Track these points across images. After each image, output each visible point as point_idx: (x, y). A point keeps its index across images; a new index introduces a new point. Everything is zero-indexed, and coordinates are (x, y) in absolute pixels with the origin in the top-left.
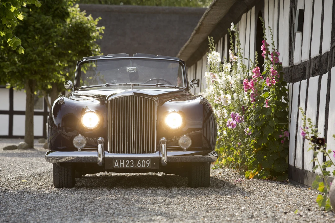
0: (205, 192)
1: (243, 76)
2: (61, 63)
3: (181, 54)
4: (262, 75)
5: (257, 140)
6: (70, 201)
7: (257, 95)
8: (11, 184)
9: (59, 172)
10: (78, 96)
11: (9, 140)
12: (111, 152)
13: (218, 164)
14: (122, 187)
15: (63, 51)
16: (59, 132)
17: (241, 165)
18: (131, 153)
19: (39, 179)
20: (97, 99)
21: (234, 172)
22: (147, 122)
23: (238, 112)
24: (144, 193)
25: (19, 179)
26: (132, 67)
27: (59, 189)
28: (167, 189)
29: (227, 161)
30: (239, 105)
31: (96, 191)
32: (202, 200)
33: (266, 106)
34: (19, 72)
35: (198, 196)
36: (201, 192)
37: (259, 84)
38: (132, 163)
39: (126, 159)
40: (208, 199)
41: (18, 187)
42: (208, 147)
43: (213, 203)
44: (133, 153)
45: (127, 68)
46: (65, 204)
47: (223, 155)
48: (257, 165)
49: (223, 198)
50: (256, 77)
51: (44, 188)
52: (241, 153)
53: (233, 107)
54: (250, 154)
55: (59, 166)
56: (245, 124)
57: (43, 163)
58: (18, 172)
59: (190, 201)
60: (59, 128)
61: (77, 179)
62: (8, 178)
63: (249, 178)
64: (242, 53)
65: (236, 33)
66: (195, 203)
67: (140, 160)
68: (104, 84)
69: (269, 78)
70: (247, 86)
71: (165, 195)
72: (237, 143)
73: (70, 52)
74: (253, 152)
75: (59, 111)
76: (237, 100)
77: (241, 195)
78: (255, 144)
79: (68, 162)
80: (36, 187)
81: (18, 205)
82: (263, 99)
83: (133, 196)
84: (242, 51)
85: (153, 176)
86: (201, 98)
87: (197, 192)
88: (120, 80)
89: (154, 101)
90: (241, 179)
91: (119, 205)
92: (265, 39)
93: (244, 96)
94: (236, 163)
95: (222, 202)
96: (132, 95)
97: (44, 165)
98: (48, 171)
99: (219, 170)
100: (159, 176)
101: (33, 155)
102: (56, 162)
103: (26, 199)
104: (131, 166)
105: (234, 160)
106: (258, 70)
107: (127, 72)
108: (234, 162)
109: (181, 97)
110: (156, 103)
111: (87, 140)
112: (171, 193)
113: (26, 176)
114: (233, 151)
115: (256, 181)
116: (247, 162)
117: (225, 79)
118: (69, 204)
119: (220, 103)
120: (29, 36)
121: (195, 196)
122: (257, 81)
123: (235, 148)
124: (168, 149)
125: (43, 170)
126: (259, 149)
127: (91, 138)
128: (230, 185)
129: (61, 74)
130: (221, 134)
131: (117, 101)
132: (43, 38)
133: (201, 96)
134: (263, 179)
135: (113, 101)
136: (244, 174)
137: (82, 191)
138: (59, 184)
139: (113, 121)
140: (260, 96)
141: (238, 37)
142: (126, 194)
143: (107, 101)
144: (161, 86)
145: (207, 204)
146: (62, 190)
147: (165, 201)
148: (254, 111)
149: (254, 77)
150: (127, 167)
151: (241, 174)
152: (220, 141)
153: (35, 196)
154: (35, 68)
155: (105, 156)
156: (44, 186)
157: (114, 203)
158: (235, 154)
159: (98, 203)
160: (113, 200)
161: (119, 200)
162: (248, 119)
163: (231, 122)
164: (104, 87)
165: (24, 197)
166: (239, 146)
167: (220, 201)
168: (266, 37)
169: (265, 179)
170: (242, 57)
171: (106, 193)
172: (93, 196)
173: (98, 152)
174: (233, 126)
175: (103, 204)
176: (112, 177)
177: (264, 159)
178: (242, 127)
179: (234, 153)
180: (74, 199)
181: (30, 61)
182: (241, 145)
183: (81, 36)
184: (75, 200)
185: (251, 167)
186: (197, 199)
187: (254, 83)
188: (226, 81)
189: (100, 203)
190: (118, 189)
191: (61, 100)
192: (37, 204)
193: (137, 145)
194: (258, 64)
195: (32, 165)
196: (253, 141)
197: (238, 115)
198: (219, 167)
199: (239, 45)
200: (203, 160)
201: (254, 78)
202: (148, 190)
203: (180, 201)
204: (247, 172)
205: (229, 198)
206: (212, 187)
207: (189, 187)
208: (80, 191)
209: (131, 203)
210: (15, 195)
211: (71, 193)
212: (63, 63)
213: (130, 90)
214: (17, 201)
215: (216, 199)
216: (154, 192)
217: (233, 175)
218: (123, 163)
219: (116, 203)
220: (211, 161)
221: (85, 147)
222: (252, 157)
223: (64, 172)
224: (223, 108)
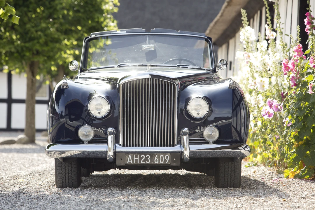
0: (235, 194)
1: (283, 56)
2: (68, 41)
3: (210, 31)
4: (305, 54)
5: (299, 132)
6: (74, 202)
7: (298, 78)
8: (6, 184)
9: (62, 169)
10: (85, 78)
11: (7, 134)
12: (124, 145)
13: (253, 161)
14: (137, 186)
15: (70, 28)
16: (62, 121)
17: (279, 163)
18: (147, 146)
19: (39, 177)
20: (107, 82)
21: (271, 170)
22: (166, 109)
23: (276, 99)
24: (162, 194)
25: (15, 178)
26: (149, 44)
27: (62, 189)
28: (190, 189)
29: (263, 157)
30: (278, 90)
31: (105, 191)
32: (230, 203)
33: (310, 92)
34: (18, 52)
35: (226, 198)
36: (230, 194)
37: (301, 65)
38: (149, 159)
39: (141, 153)
40: (238, 202)
41: (13, 187)
42: (238, 139)
43: (243, 206)
44: (149, 146)
45: (143, 45)
46: (67, 207)
47: (259, 150)
48: (299, 162)
49: (256, 201)
50: (298, 56)
51: (44, 188)
52: (280, 147)
53: (271, 92)
54: (290, 148)
55: (62, 162)
56: (284, 113)
57: (45, 160)
58: (15, 169)
59: (216, 204)
60: (62, 117)
61: (83, 178)
62: (3, 177)
63: (289, 178)
64: (282, 28)
65: (276, 4)
66: (222, 206)
67: (157, 155)
68: (116, 64)
69: (314, 58)
70: (287, 68)
71: (186, 196)
72: (275, 136)
73: (79, 28)
74: (294, 146)
75: (62, 96)
76: (276, 84)
77: (278, 198)
78: (295, 137)
79: (72, 157)
80: (35, 187)
81: (12, 208)
82: (306, 84)
83: (149, 197)
84: (282, 26)
85: (174, 175)
86: (230, 81)
87: (225, 194)
88: (135, 60)
89: (174, 85)
90: (279, 179)
91: (132, 207)
92: (309, 12)
93: (284, 80)
94: (273, 160)
95: (254, 205)
96: (148, 77)
97: (46, 162)
98: (50, 169)
99: (253, 168)
100: (181, 174)
101: (34, 151)
102: (58, 157)
103: (22, 201)
104: (147, 162)
105: (271, 156)
106: (300, 48)
107: (143, 51)
108: (271, 158)
109: (207, 80)
110: (176, 87)
111: (95, 131)
112: (194, 194)
113: (24, 174)
114: (270, 145)
115: (297, 181)
116: (287, 158)
117: (262, 59)
118: (72, 206)
119: (255, 88)
120: (30, 9)
121: (223, 198)
122: (299, 61)
123: (272, 141)
124: (191, 142)
125: (45, 168)
126: (300, 143)
127: (99, 129)
128: (266, 185)
129: (68, 54)
130: (256, 125)
131: (130, 84)
132: (46, 12)
133: (230, 78)
134: (305, 179)
135: (126, 84)
136: (283, 173)
137: (88, 192)
138: (62, 183)
139: (125, 109)
140: (302, 79)
141: (278, 9)
142: (140, 195)
143: (119, 84)
144: (183, 67)
145: (236, 207)
146: (66, 191)
147: (186, 203)
148: (295, 97)
149: (295, 56)
150: (142, 163)
151: (279, 173)
152: (254, 133)
153: (33, 198)
154: (38, 47)
155: (116, 150)
156: (44, 186)
157: (125, 206)
158: (272, 149)
159: (107, 205)
160: (125, 202)
161: (132, 201)
162: (287, 107)
163: (267, 111)
164: (116, 68)
165: (19, 199)
166: (277, 139)
167: (252, 204)
168: (311, 8)
169: (308, 179)
170: (282, 33)
171: (117, 194)
172: (102, 197)
173: (108, 145)
174: (269, 116)
175: (113, 206)
176: (126, 176)
177: (307, 156)
178: (281, 117)
179: (270, 148)
180: (78, 200)
181: (31, 39)
182: (279, 138)
183: (92, 10)
184: (79, 202)
185: (291, 164)
186: (225, 201)
187: (295, 63)
188: (263, 62)
189: (109, 205)
190: (132, 189)
191: (64, 84)
192: (34, 206)
193: (154, 138)
194: (300, 41)
195: (32, 161)
196: (293, 133)
197: (276, 102)
198: (253, 165)
199: (279, 19)
200: (232, 155)
201: (295, 58)
202: (167, 190)
203: (204, 203)
204: (286, 171)
205: (263, 201)
206: (244, 188)
207: (216, 187)
208: (87, 192)
209: (146, 205)
210: (9, 196)
211: (76, 194)
212: (71, 41)
213: (146, 72)
214: (11, 203)
215: (248, 202)
216: (174, 193)
217: (269, 175)
218: (137, 158)
219: (128, 206)
220: (243, 157)
221: (92, 139)
222: (292, 153)
223: (68, 168)
224: (258, 94)
